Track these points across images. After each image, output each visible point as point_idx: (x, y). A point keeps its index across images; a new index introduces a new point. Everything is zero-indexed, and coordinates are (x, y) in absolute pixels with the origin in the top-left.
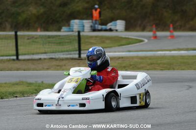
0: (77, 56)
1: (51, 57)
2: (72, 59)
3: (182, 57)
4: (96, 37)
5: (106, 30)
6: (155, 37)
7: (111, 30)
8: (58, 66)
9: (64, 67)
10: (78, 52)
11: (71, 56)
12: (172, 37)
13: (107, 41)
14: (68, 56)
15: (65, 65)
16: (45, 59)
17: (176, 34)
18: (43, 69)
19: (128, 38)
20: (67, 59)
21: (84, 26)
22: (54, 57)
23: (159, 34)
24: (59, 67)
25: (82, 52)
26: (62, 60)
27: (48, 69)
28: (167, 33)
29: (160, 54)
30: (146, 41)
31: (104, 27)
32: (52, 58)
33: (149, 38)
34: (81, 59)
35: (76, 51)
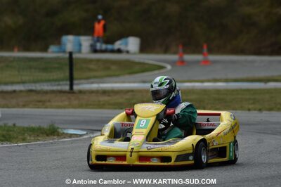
0: (67, 88)
1: (30, 88)
2: (61, 92)
3: (218, 91)
4: (98, 60)
5: (112, 51)
6: (182, 62)
7: (119, 51)
8: (39, 101)
9: (48, 104)
10: (68, 83)
11: (59, 88)
12: (206, 62)
13: (113, 67)
14: (55, 88)
15: (49, 101)
16: (21, 91)
17: (211, 57)
18: (17, 106)
19: (144, 64)
20: (53, 92)
21: (80, 45)
22: (34, 88)
23: (187, 57)
24: (41, 104)
25: (75, 82)
26: (46, 92)
27: (24, 106)
28: (199, 57)
29: (188, 86)
30: (169, 67)
31: (110, 47)
32: (31, 91)
33: (173, 63)
34: (74, 93)
35: (66, 80)
